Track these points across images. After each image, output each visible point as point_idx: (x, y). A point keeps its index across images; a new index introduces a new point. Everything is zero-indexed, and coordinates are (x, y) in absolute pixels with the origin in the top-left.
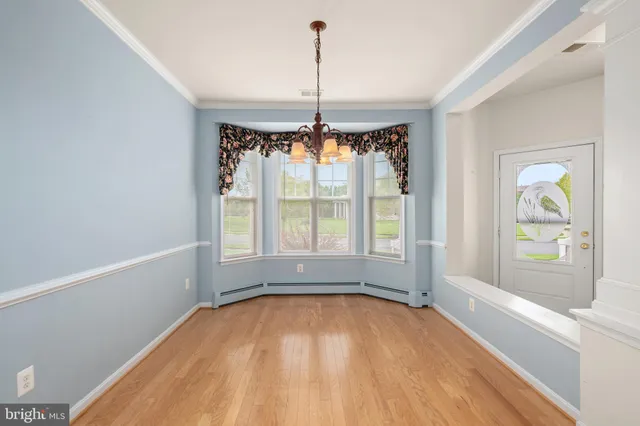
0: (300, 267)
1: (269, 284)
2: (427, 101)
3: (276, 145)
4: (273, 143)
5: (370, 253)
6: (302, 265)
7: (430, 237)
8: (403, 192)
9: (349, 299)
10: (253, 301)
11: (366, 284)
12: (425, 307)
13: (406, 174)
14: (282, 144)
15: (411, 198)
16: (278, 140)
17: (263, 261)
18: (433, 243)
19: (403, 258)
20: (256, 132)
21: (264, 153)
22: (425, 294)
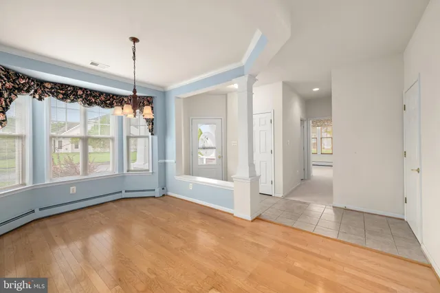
0: (73, 189)
1: (41, 209)
2: (163, 87)
3: (51, 92)
4: (46, 90)
5: (128, 171)
6: (75, 188)
7: (165, 158)
8: (152, 134)
9: (117, 203)
10: (27, 227)
11: (126, 191)
12: (164, 195)
13: (153, 124)
14: (57, 92)
15: (155, 137)
16: (52, 88)
17: (33, 191)
18: (167, 161)
19: (151, 171)
20: (29, 78)
21: (37, 96)
22: (163, 189)
